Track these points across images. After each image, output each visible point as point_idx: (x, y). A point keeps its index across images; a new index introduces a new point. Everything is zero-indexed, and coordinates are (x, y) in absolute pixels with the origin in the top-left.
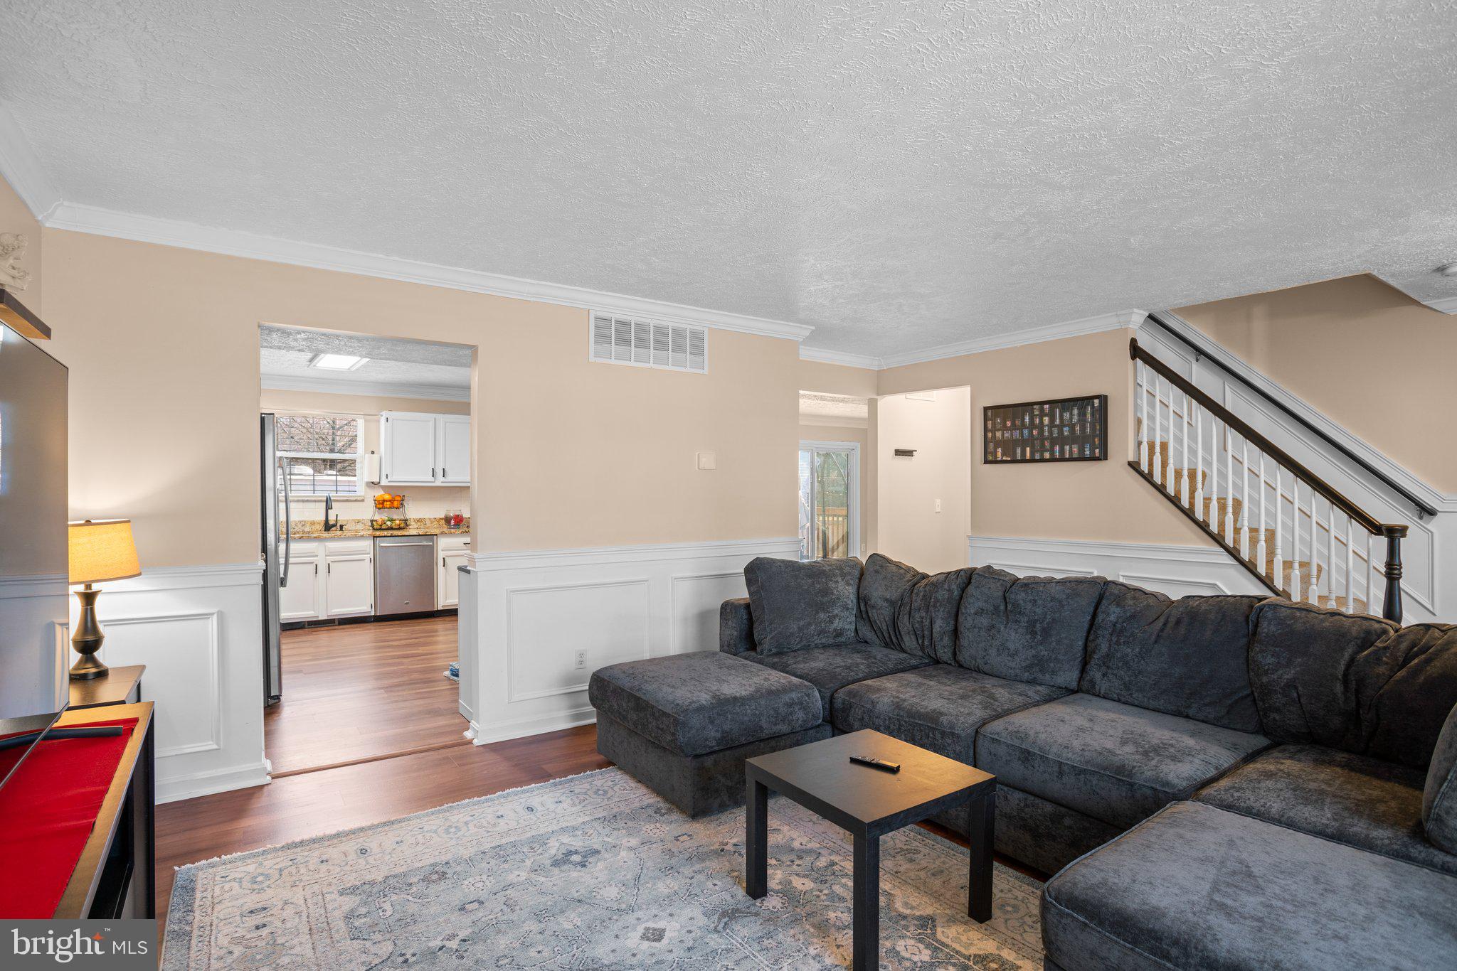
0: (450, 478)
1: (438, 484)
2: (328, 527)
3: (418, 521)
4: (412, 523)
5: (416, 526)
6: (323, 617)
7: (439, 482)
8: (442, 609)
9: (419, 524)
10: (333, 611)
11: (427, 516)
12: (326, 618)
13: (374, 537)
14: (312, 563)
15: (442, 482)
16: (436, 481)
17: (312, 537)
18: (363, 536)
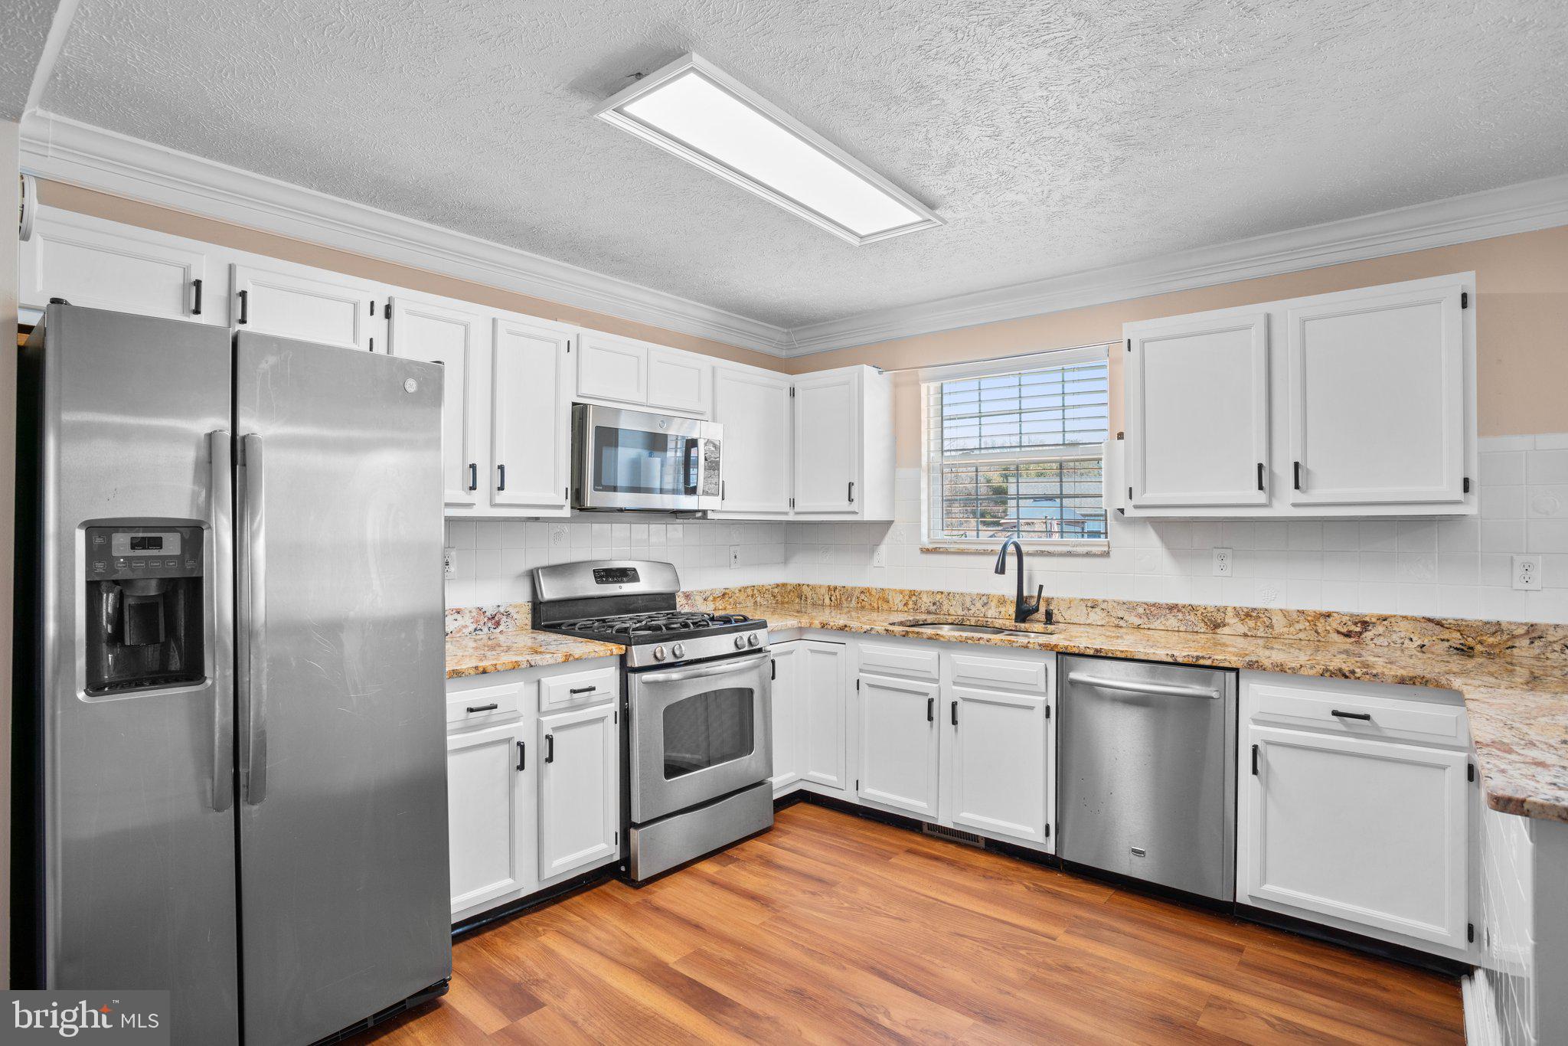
0: (1317, 494)
1: (1282, 509)
2: (1024, 612)
3: (1248, 615)
4: (1230, 619)
5: (1242, 629)
6: (945, 821)
8: (1249, 902)
9: (1251, 623)
10: (964, 814)
11: (1274, 605)
12: (951, 826)
13: (1058, 653)
14: (926, 694)
15: (1295, 505)
16: (1275, 503)
17: (925, 636)
18: (1027, 647)
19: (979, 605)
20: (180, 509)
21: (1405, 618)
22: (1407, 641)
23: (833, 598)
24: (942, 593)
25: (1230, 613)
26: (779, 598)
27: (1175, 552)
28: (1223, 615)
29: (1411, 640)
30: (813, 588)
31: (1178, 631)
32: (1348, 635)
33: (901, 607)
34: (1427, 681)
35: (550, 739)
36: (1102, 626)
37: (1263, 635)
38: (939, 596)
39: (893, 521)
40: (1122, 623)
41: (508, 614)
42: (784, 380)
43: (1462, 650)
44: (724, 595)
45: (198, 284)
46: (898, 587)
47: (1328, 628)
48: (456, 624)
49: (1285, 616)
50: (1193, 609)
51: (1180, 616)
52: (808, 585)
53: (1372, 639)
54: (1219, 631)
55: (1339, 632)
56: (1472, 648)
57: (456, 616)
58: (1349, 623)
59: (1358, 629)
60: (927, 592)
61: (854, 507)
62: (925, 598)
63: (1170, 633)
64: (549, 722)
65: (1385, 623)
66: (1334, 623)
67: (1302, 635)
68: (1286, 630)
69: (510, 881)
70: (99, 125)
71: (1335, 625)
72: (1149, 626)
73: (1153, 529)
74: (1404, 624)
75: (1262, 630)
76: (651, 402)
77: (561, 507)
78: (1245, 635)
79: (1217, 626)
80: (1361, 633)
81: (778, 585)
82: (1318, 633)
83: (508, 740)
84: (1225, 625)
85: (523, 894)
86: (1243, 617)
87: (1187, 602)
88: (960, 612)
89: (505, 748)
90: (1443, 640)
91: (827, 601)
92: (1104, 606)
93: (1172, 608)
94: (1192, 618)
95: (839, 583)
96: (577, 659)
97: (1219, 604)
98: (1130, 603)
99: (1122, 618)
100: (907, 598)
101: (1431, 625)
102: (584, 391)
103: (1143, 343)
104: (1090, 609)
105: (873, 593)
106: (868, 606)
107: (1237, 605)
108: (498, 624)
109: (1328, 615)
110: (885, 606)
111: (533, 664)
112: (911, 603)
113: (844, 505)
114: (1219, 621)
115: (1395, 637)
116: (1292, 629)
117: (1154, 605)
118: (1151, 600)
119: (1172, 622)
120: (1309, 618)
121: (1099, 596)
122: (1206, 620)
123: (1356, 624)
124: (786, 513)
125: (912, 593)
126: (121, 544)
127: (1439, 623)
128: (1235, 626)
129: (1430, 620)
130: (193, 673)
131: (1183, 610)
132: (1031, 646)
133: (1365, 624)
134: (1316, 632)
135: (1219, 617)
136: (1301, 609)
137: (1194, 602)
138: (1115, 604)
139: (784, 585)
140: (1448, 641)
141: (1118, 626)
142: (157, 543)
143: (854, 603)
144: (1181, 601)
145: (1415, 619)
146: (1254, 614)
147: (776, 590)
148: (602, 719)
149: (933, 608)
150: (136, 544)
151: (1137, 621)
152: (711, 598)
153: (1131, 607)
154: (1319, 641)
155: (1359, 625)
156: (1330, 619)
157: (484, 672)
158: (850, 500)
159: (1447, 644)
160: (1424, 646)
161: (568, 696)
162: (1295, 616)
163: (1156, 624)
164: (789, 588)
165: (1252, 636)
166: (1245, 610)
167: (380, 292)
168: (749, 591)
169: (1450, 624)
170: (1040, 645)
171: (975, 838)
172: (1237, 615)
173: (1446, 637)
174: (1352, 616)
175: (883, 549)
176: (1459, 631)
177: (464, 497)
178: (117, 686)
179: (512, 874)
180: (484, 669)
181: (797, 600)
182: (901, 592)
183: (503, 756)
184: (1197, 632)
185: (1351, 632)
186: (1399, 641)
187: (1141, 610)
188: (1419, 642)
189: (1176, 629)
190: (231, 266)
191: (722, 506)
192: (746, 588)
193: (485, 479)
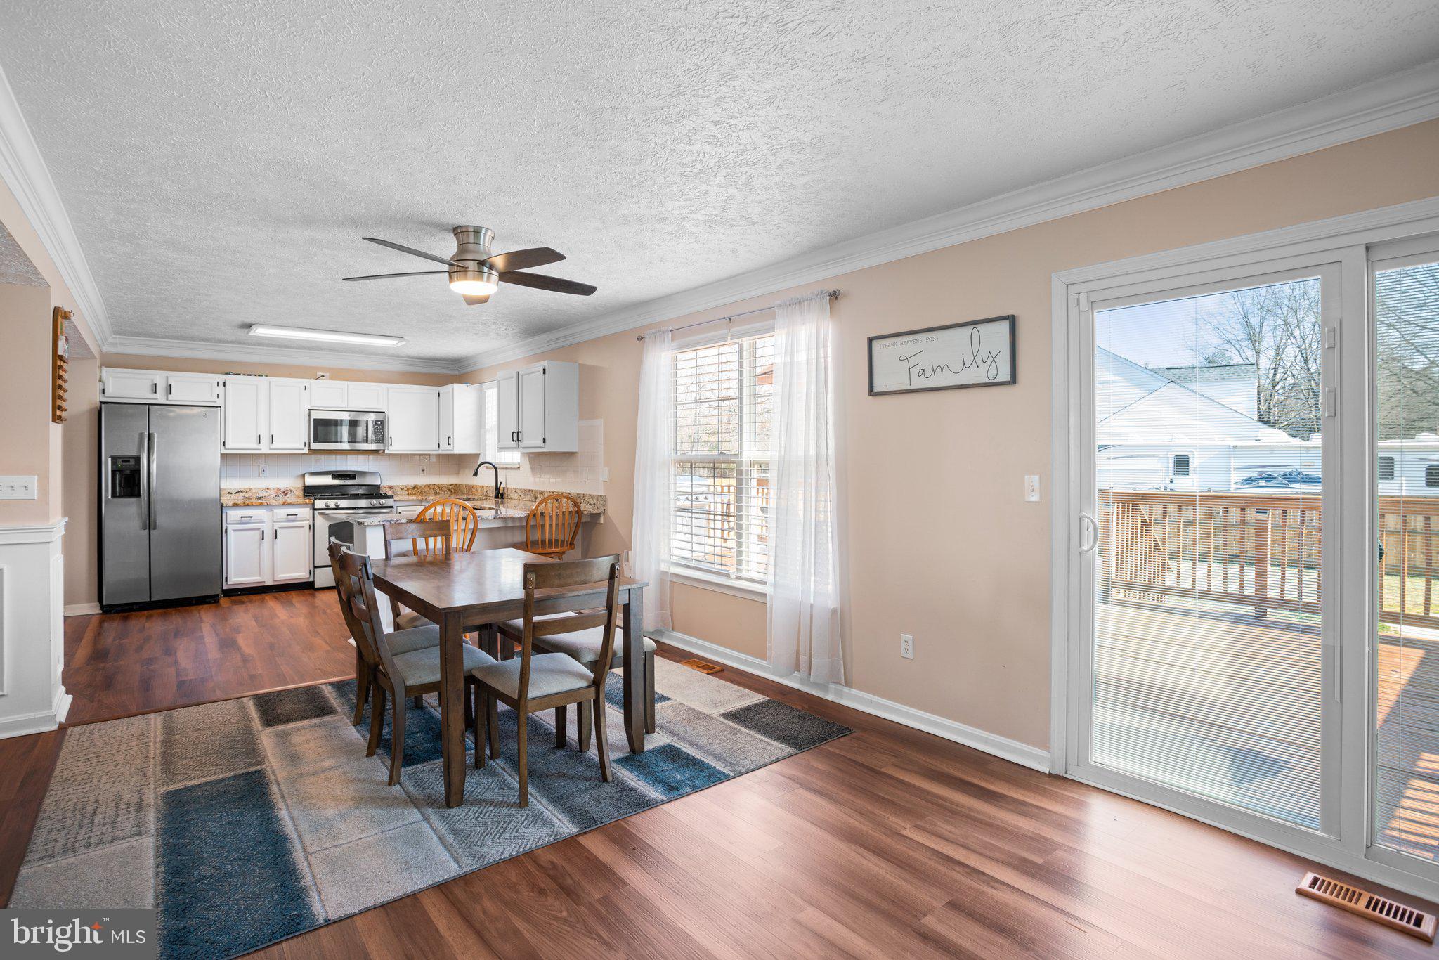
2: (497, 494)
20: (134, 453)
27: (534, 466)
35: (276, 531)
39: (480, 453)
41: (291, 491)
42: (434, 389)
44: (414, 488)
45: (156, 384)
48: (267, 494)
57: (267, 490)
61: (452, 447)
64: (277, 525)
69: (261, 578)
70: (131, 336)
76: (350, 406)
77: (302, 449)
81: (452, 485)
83: (259, 529)
85: (266, 584)
89: (257, 532)
92: (517, 491)
96: (288, 504)
102: (313, 404)
105: (475, 488)
108: (286, 494)
111: (272, 504)
112: (482, 493)
113: (448, 447)
125: (483, 488)
126: (119, 462)
130: (138, 495)
135: (536, 495)
142: (129, 461)
147: (450, 487)
148: (303, 527)
150: (123, 461)
152: (405, 489)
157: (248, 505)
158: (450, 444)
161: (286, 516)
164: (457, 486)
167: (221, 378)
168: (432, 487)
177: (256, 446)
178: (121, 496)
179: (260, 575)
183: (257, 535)
190: (167, 377)
191: (390, 448)
192: (429, 486)
193: (265, 440)
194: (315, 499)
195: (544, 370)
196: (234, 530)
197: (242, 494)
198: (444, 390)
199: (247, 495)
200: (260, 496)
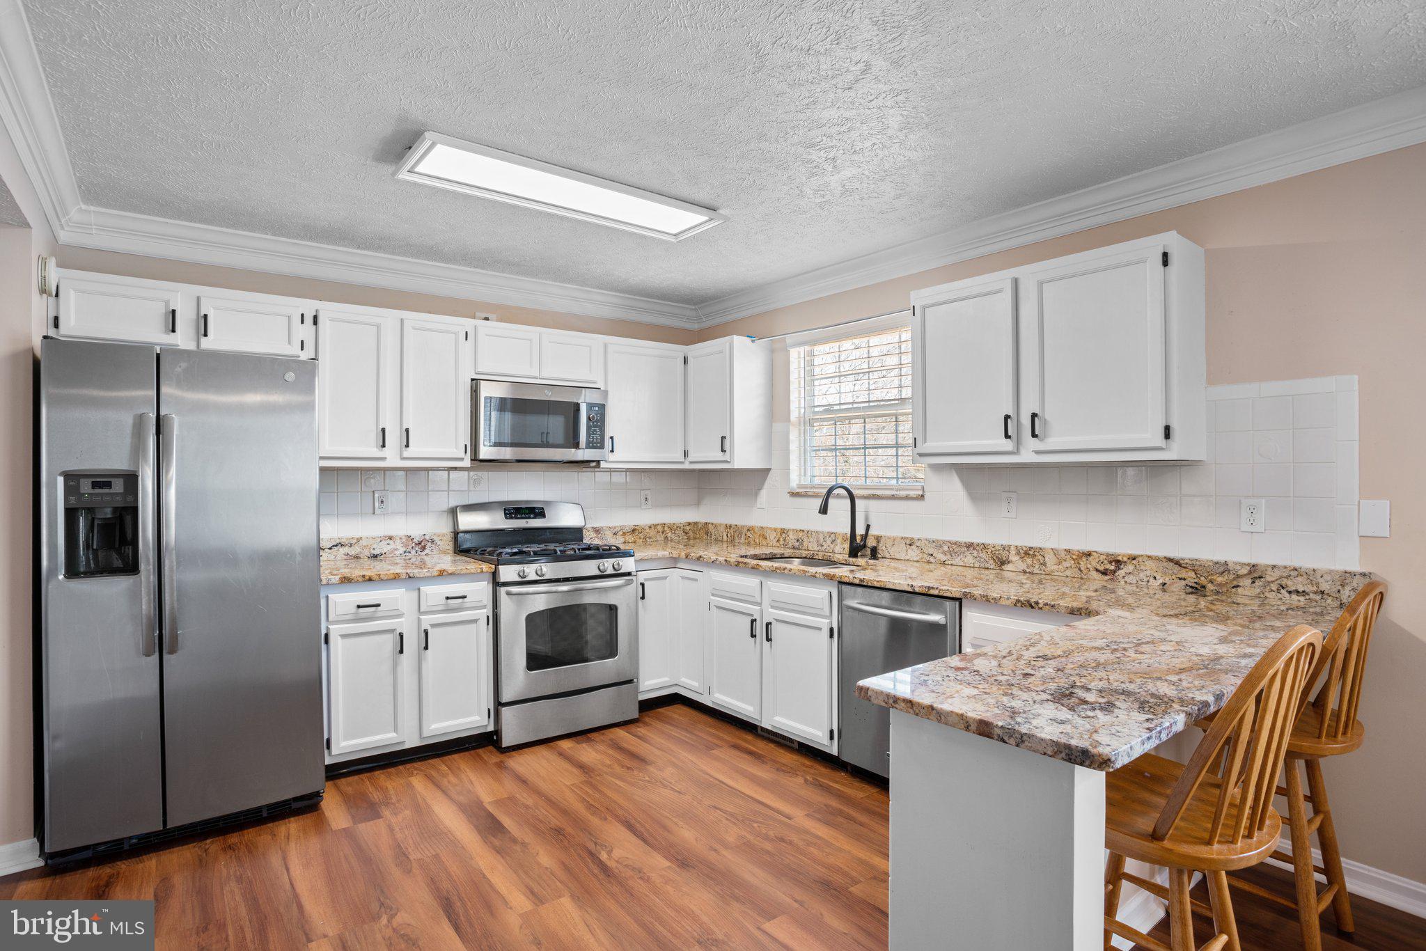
0: (1052, 442)
1: (1027, 456)
2: (854, 548)
3: (1027, 553)
4: (1014, 558)
5: (1022, 566)
6: (766, 723)
7: (1028, 454)
9: (1029, 561)
10: (777, 718)
11: (1048, 545)
12: (770, 728)
13: (840, 583)
14: (749, 615)
15: (1037, 452)
16: (1023, 451)
17: (750, 566)
18: (815, 577)
19: (829, 542)
21: (1150, 557)
22: (1152, 580)
23: (729, 535)
24: (803, 531)
25: (1013, 551)
26: (691, 534)
27: (975, 497)
28: (1008, 553)
29: (1155, 578)
30: (716, 526)
31: (973, 567)
32: (1104, 573)
33: (775, 543)
34: (1089, 612)
35: (426, 633)
36: (918, 561)
37: (1038, 572)
38: (801, 534)
39: (770, 469)
40: (932, 559)
41: (432, 541)
42: (677, 350)
43: (1196, 588)
44: (634, 530)
45: (174, 312)
46: (773, 526)
47: (1089, 566)
48: (389, 548)
49: (1055, 554)
50: (985, 547)
51: (975, 552)
52: (712, 524)
53: (1124, 577)
54: (1004, 567)
55: (1097, 570)
56: (1204, 587)
57: (389, 541)
58: (1106, 562)
59: (1112, 568)
60: (793, 530)
61: (727, 457)
62: (791, 534)
63: (968, 568)
64: (427, 620)
65: (1134, 562)
66: (1093, 562)
67: (1068, 573)
68: (1056, 567)
69: (394, 735)
70: (121, 210)
71: (1094, 564)
72: (952, 562)
73: (957, 474)
74: (1149, 564)
75: (1037, 567)
76: (543, 375)
77: (462, 459)
78: (1025, 572)
79: (1002, 563)
80: (1115, 571)
81: (689, 524)
82: (1081, 571)
83: (392, 631)
84: (1009, 563)
85: (405, 746)
86: (1023, 555)
87: (980, 541)
88: (816, 548)
89: (389, 637)
90: (1180, 579)
91: (725, 537)
92: (918, 544)
93: (969, 546)
94: (983, 555)
95: (733, 522)
96: (451, 574)
97: (1005, 543)
98: (938, 541)
99: (932, 555)
100: (779, 534)
101: (1171, 564)
102: (480, 369)
103: (924, 308)
104: (908, 546)
105: (756, 530)
106: (752, 542)
107: (1019, 544)
108: (424, 548)
109: (1089, 554)
110: (764, 543)
111: (411, 575)
112: (781, 539)
113: (719, 455)
114: (1004, 559)
115: (1142, 575)
116: (1061, 567)
117: (955, 543)
118: (954, 539)
119: (969, 559)
120: (1074, 557)
121: (916, 536)
122: (995, 558)
123: (1111, 562)
124: (682, 463)
125: (783, 531)
126: (84, 487)
127: (1177, 563)
128: (1016, 564)
129: (1170, 560)
130: (131, 568)
131: (978, 548)
132: (817, 575)
133: (1118, 563)
134: (1080, 570)
135: (1004, 555)
136: (1067, 548)
137: (987, 541)
138: (927, 542)
139: (696, 523)
140: (1185, 579)
141: (929, 562)
142: (109, 485)
143: (743, 540)
144: (976, 540)
145: (1158, 559)
146: (1031, 553)
147: (688, 528)
148: (475, 621)
149: (797, 544)
150: (95, 485)
151: (943, 558)
152: (621, 533)
153: (938, 544)
154: (1082, 578)
155: (1113, 564)
156: (1090, 558)
157: (370, 580)
158: (723, 450)
159: (1184, 583)
160: (1165, 584)
161: (444, 601)
162: (1063, 554)
163: (957, 561)
164: (700, 526)
165: (1030, 573)
166: (1025, 549)
167: (309, 306)
168: (660, 529)
169: (1187, 563)
170: (824, 575)
171: (791, 740)
172: (1018, 553)
173: (1183, 576)
174: (1108, 555)
175: (764, 493)
176: (1194, 570)
177: (377, 452)
179: (396, 730)
180: (370, 577)
181: (705, 536)
182: (775, 530)
183: (389, 642)
184: (988, 568)
185: (1107, 570)
186: (1146, 579)
187: (946, 548)
188: (1161, 581)
189: (973, 565)
190: (198, 299)
191: (611, 457)
192: (656, 526)
193: (393, 438)
194: (498, 563)
195: (1165, 255)
196: (344, 636)
197: (342, 550)
198: (697, 351)
199: (352, 552)
200: (376, 552)
